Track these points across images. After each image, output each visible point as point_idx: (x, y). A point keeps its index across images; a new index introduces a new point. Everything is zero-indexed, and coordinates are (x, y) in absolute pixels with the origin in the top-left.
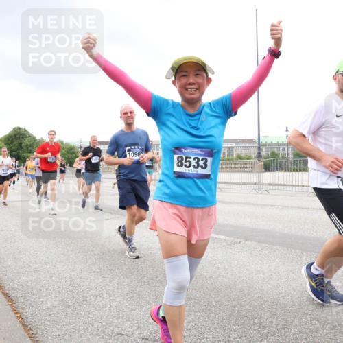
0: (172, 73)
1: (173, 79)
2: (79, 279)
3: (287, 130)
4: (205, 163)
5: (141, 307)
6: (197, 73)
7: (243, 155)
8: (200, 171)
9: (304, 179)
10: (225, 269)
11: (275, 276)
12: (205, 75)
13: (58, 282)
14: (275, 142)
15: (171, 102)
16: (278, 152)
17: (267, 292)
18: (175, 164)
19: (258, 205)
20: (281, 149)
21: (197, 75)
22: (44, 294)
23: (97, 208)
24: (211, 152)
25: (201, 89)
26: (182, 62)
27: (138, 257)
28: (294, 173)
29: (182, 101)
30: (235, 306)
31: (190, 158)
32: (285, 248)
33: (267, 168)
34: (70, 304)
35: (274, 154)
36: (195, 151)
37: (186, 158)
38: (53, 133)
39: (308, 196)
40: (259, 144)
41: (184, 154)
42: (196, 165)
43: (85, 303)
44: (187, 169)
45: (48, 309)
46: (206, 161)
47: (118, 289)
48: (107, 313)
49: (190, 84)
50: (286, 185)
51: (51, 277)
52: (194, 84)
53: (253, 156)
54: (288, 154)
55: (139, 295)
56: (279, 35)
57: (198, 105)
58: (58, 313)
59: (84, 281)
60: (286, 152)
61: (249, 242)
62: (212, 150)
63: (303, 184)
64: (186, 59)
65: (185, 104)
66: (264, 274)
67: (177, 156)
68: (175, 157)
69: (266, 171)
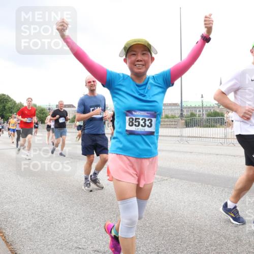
0: (124, 53)
1: (124, 57)
2: (47, 208)
3: (202, 97)
4: (151, 123)
5: (94, 228)
6: (144, 52)
7: (170, 115)
8: (147, 129)
9: (214, 133)
10: (156, 200)
11: (192, 204)
12: (149, 54)
13: (31, 209)
14: (193, 105)
15: (122, 76)
16: (195, 113)
17: (187, 216)
18: (127, 124)
19: (181, 152)
20: (198, 111)
21: (143, 54)
22: (21, 219)
23: (61, 154)
24: (155, 114)
25: (146, 65)
26: (132, 44)
27: (91, 191)
28: (207, 129)
29: (131, 74)
30: (163, 227)
31: (139, 119)
32: (200, 184)
33: (187, 125)
34: (41, 226)
35: (192, 115)
36: (143, 113)
37: (136, 119)
38: (30, 100)
39: (217, 145)
40: (182, 107)
41: (134, 116)
42: (143, 124)
43: (52, 225)
44: (137, 128)
45: (24, 229)
46: (151, 121)
47: (76, 214)
48: (68, 232)
49: (138, 61)
50: (200, 137)
51: (26, 206)
52: (141, 61)
53: (177, 116)
54: (203, 115)
55: (92, 219)
56: (211, 25)
57: (144, 78)
58: (32, 232)
59: (51, 209)
60: (201, 113)
61: (174, 180)
62: (155, 113)
63: (214, 137)
64: (135, 41)
65: (133, 76)
66: (184, 203)
67: (129, 117)
68: (127, 118)
69: (187, 127)
